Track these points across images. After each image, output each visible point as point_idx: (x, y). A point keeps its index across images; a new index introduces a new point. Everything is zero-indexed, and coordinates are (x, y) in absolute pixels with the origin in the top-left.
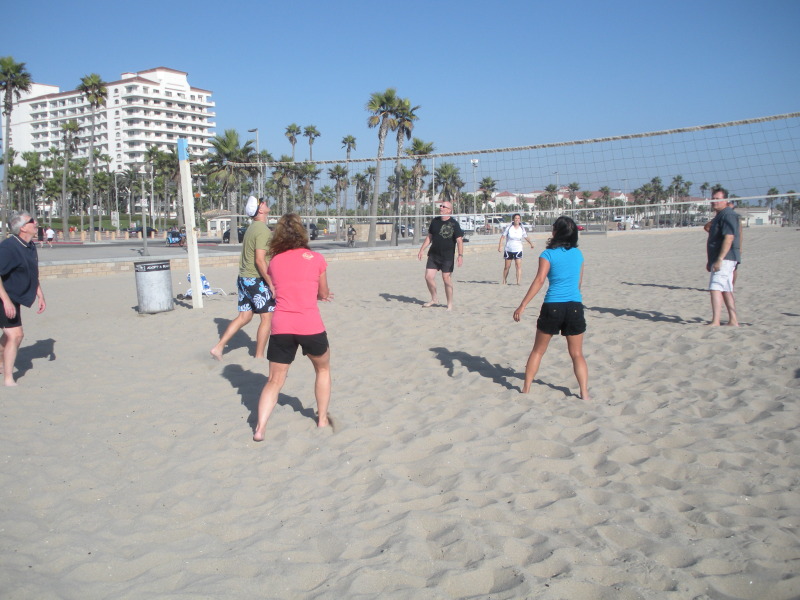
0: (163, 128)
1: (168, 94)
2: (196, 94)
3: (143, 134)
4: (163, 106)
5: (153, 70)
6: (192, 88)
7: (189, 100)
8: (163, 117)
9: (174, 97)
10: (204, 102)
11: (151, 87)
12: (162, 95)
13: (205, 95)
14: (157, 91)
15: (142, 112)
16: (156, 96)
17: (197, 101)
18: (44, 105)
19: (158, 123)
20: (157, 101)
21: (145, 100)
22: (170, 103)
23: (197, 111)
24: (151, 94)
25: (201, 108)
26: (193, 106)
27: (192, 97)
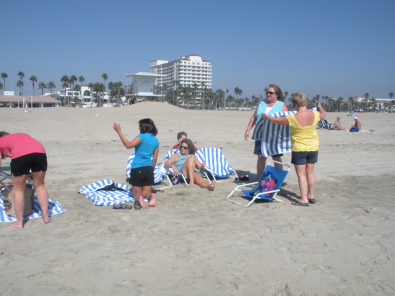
0: (191, 75)
1: (193, 64)
2: (204, 63)
3: (183, 78)
4: (191, 68)
5: (189, 55)
6: (203, 61)
7: (201, 65)
8: (191, 72)
9: (196, 65)
10: (208, 66)
11: (187, 62)
12: (191, 65)
13: (208, 63)
14: (189, 63)
15: (183, 70)
16: (189, 65)
17: (204, 66)
18: (160, 68)
19: (189, 74)
21: (185, 66)
22: (194, 67)
23: (205, 69)
24: (187, 64)
25: (206, 68)
26: (203, 68)
27: (203, 64)
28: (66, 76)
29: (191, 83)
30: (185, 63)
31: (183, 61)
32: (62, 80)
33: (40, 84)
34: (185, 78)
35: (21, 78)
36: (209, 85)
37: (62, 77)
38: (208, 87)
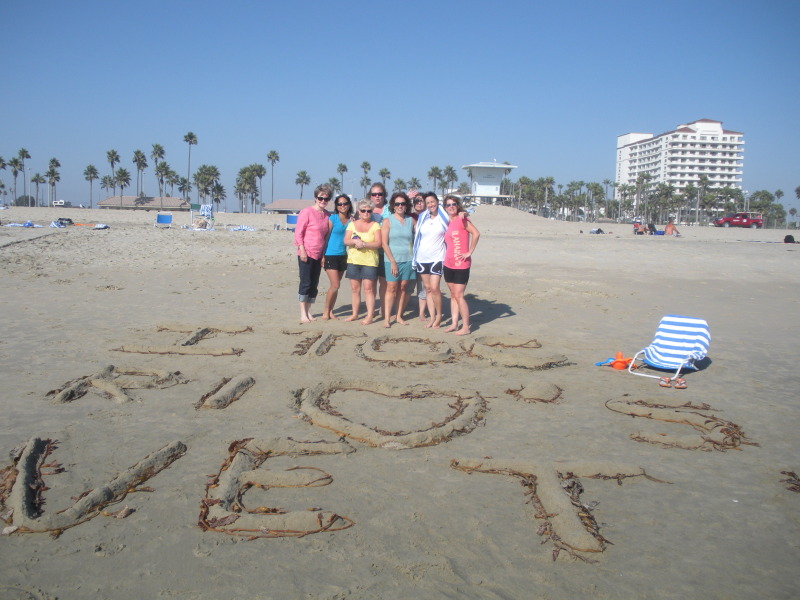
0: (696, 162)
1: (703, 138)
2: (728, 136)
3: (679, 168)
4: (698, 147)
5: (694, 123)
6: (725, 132)
7: (720, 141)
8: (697, 155)
9: (709, 140)
10: (735, 142)
11: (690, 135)
12: (698, 140)
13: (736, 136)
14: (694, 137)
15: (680, 153)
16: (693, 141)
17: (728, 142)
18: (636, 148)
19: (692, 159)
20: (693, 144)
21: (684, 144)
22: (704, 145)
23: (728, 149)
24: (689, 140)
25: (732, 146)
26: (724, 146)
27: (724, 139)
28: (437, 168)
29: (696, 178)
30: (685, 137)
31: (681, 134)
32: (431, 175)
33: (395, 182)
34: (683, 167)
35: (366, 173)
36: (737, 183)
37: (431, 170)
38: (733, 187)
